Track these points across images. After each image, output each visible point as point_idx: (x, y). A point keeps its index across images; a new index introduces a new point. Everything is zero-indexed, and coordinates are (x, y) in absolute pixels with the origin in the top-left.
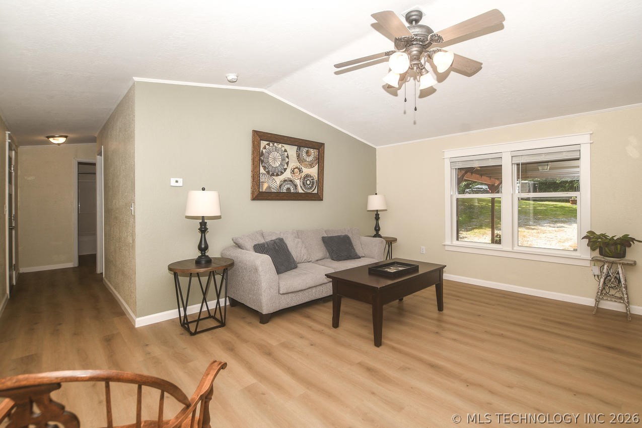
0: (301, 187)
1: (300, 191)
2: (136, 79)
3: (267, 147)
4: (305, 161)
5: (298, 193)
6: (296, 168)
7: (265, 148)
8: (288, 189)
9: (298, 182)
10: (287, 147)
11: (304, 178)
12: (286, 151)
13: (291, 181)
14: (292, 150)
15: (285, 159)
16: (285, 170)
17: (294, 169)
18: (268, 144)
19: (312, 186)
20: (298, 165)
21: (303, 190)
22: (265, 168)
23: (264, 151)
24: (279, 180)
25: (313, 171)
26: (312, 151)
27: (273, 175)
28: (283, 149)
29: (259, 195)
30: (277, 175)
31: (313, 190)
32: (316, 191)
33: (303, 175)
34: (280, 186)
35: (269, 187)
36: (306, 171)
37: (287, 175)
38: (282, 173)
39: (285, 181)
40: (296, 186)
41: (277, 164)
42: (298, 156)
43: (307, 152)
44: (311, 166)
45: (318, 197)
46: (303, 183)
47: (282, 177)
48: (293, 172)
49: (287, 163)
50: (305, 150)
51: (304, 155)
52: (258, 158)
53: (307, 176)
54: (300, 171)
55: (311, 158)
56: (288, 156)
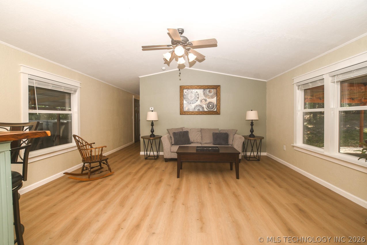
0: (206, 108)
1: (206, 110)
2: (140, 77)
3: (187, 92)
4: (209, 95)
5: (204, 111)
6: (203, 99)
7: (186, 92)
8: (199, 109)
9: (205, 106)
10: (197, 90)
11: (208, 104)
12: (197, 92)
13: (200, 106)
14: (200, 91)
16: (197, 101)
17: (202, 100)
18: (187, 91)
19: (213, 108)
20: (204, 98)
21: (208, 110)
22: (186, 101)
23: (186, 94)
24: (193, 105)
25: (214, 100)
26: (212, 90)
27: (190, 103)
28: (195, 91)
29: (182, 112)
30: (193, 103)
31: (214, 110)
32: (215, 110)
33: (207, 102)
34: (194, 108)
35: (189, 109)
36: (209, 100)
37: (198, 103)
38: (195, 102)
39: (197, 106)
40: (203, 108)
41: (193, 98)
42: (204, 94)
43: (209, 91)
44: (212, 97)
45: (217, 113)
46: (208, 107)
47: (195, 104)
49: (198, 98)
50: (208, 90)
52: (182, 96)
53: (210, 103)
54: (206, 100)
55: (212, 94)
56: (198, 95)
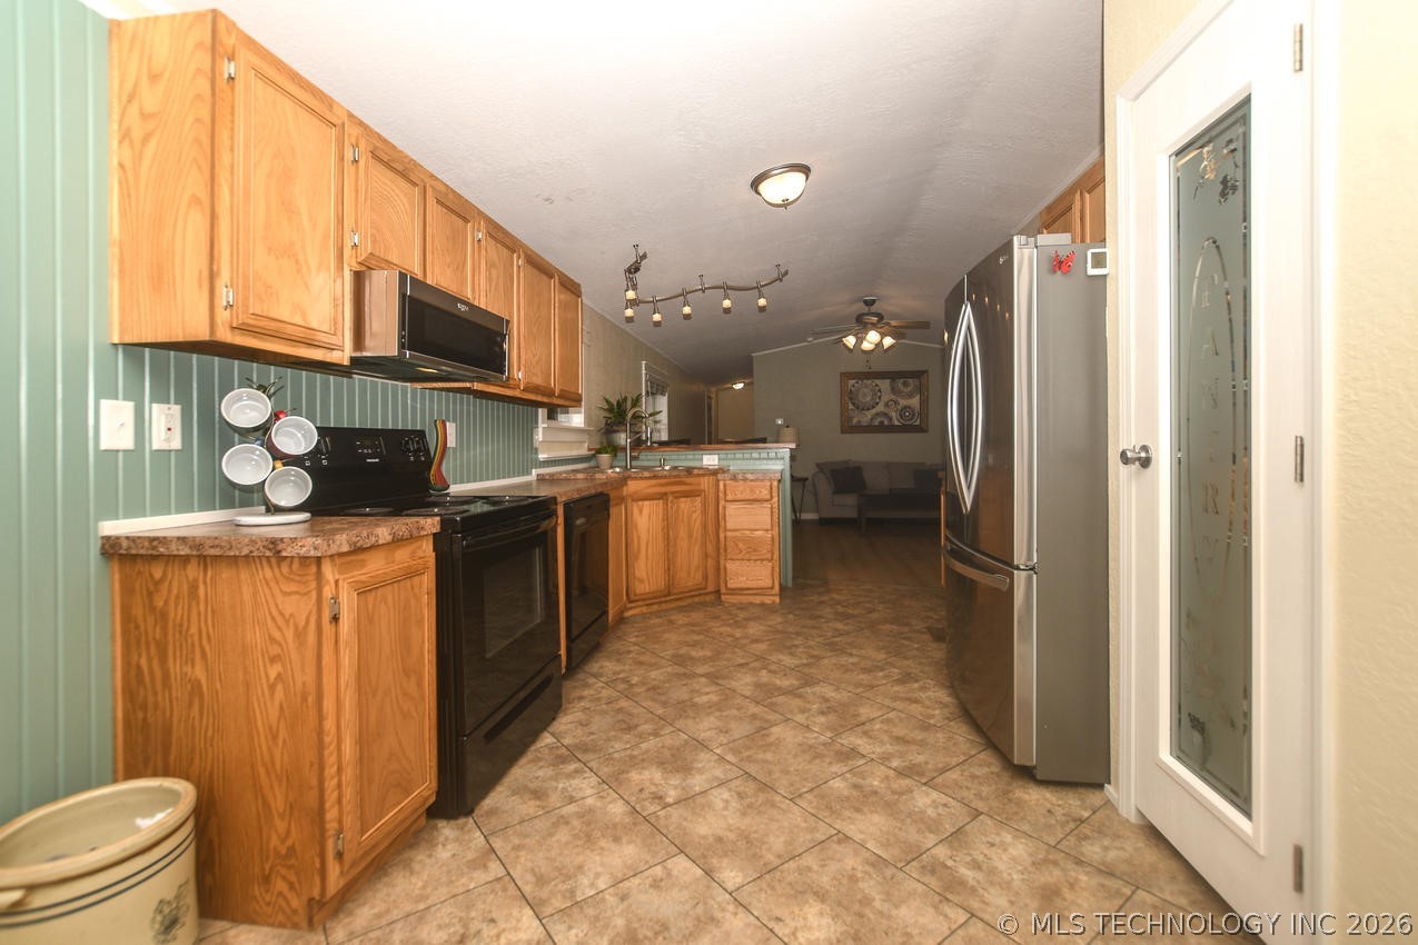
0: (897, 419)
1: (896, 423)
2: (753, 355)
3: (856, 385)
4: (903, 392)
5: (894, 425)
6: (891, 400)
7: (853, 386)
8: (882, 422)
9: (894, 414)
10: (878, 382)
11: (902, 410)
12: (877, 385)
13: (885, 414)
14: (885, 384)
15: (877, 393)
16: (877, 404)
17: (888, 402)
18: (857, 382)
19: (912, 418)
20: (893, 397)
21: (900, 422)
22: (854, 404)
23: (853, 389)
24: (869, 414)
25: (915, 402)
26: (910, 381)
27: (863, 410)
28: (874, 384)
29: (848, 428)
30: (868, 409)
31: (914, 422)
32: (918, 423)
33: (899, 407)
34: (872, 420)
35: (859, 421)
36: (903, 402)
37: (880, 408)
38: (873, 407)
39: (877, 414)
40: (891, 419)
41: (868, 399)
42: (893, 389)
43: (904, 383)
44: (910, 396)
45: (921, 429)
46: (901, 415)
47: (874, 411)
48: (887, 405)
49: (880, 397)
50: (902, 380)
51: (900, 386)
52: (849, 396)
53: (905, 408)
54: (896, 403)
55: (910, 389)
56: (880, 391)
